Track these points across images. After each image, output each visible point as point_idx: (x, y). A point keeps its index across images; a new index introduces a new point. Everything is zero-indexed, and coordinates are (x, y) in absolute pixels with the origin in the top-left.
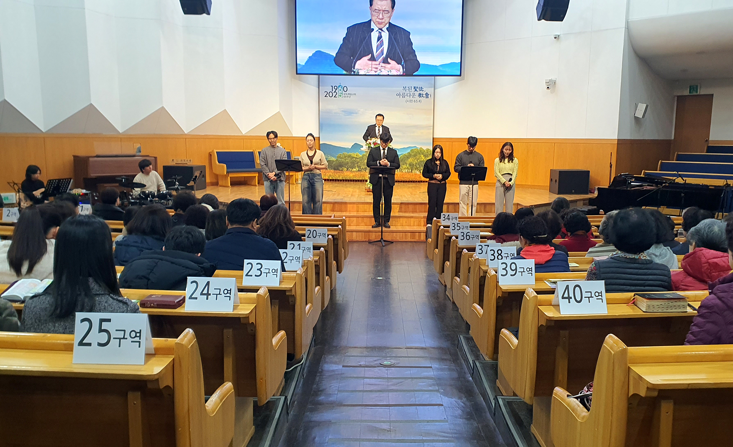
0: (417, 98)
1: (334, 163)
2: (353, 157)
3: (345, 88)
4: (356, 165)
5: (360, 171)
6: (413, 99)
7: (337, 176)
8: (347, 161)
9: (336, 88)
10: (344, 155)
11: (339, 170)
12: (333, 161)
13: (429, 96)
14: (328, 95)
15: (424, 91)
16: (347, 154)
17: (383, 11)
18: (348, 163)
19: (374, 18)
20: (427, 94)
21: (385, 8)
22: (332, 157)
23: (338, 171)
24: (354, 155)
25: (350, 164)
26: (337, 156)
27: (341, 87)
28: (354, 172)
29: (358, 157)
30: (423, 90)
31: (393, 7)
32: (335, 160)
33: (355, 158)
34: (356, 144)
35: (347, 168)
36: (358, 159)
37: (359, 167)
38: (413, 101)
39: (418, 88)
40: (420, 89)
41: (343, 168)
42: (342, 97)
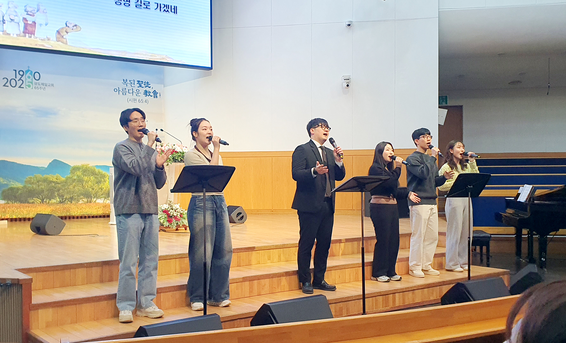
0: (142, 96)
1: (20, 192)
2: (51, 182)
3: (37, 74)
4: (56, 194)
5: (63, 202)
6: (138, 98)
7: (25, 212)
8: (42, 188)
9: (21, 73)
10: (36, 178)
11: (28, 203)
12: (18, 189)
13: (158, 95)
14: (8, 84)
15: (151, 88)
16: (41, 176)
18: (43, 191)
20: (155, 93)
22: (17, 183)
23: (26, 204)
24: (52, 177)
25: (46, 193)
26: (25, 180)
27: (29, 72)
28: (52, 204)
29: (58, 181)
30: (149, 86)
32: (22, 186)
33: (54, 182)
34: (55, 160)
35: (41, 200)
36: (58, 184)
37: (62, 196)
38: (137, 100)
39: (144, 83)
40: (146, 85)
41: (35, 199)
42: (32, 88)
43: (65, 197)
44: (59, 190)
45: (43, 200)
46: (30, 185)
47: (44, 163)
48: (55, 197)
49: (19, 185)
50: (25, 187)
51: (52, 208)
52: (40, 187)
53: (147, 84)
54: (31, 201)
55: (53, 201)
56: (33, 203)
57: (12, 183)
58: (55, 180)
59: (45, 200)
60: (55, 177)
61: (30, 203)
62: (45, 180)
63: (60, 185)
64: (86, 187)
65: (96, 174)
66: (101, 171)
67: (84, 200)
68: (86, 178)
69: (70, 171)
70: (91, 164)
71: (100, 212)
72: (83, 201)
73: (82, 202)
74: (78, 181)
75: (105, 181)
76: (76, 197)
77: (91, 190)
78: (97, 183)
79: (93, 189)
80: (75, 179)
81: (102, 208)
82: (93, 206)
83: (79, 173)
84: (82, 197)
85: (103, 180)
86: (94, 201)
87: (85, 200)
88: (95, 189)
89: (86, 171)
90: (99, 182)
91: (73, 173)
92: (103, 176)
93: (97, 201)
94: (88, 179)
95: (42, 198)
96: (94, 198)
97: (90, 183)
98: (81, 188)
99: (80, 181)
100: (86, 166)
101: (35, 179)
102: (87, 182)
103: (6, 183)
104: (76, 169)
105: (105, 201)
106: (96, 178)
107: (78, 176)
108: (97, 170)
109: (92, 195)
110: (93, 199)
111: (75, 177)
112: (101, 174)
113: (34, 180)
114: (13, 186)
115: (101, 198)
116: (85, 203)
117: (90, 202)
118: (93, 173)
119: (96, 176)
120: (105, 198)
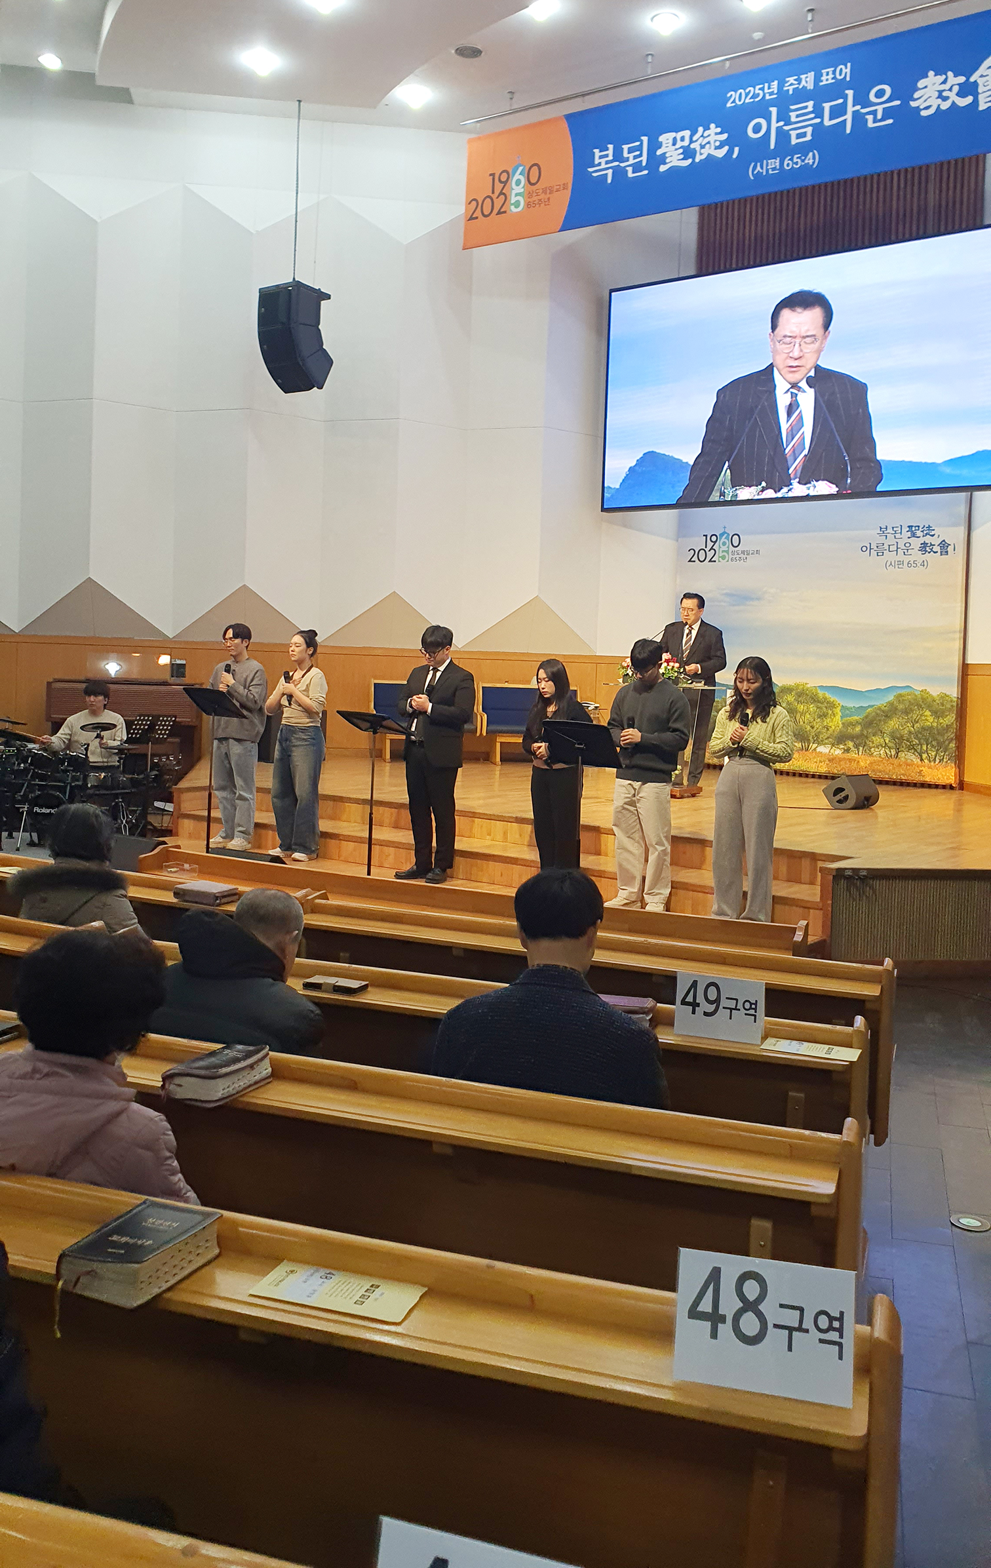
0: (916, 555)
3: (736, 538)
6: (906, 559)
9: (714, 538)
13: (950, 549)
14: (695, 558)
15: (936, 536)
17: (804, 337)
19: (780, 362)
20: (944, 546)
21: (808, 330)
27: (725, 536)
30: (933, 533)
31: (827, 325)
38: (905, 564)
39: (921, 530)
40: (925, 532)
42: (728, 561)
53: (928, 531)
64: (802, 723)
65: (819, 702)
66: (828, 695)
68: (801, 707)
70: (813, 683)
71: (823, 769)
75: (834, 715)
77: (809, 728)
78: (820, 716)
79: (813, 727)
81: (827, 762)
82: (811, 757)
83: (790, 698)
85: (830, 712)
86: (812, 749)
88: (815, 728)
89: (801, 695)
90: (823, 716)
92: (832, 705)
93: (818, 750)
94: (805, 708)
96: (813, 743)
97: (807, 716)
100: (802, 687)
102: (802, 714)
104: (786, 690)
105: (832, 751)
106: (818, 708)
108: (821, 693)
109: (811, 738)
110: (811, 744)
112: (828, 702)
115: (826, 744)
117: (807, 750)
118: (814, 699)
119: (820, 705)
120: (833, 745)
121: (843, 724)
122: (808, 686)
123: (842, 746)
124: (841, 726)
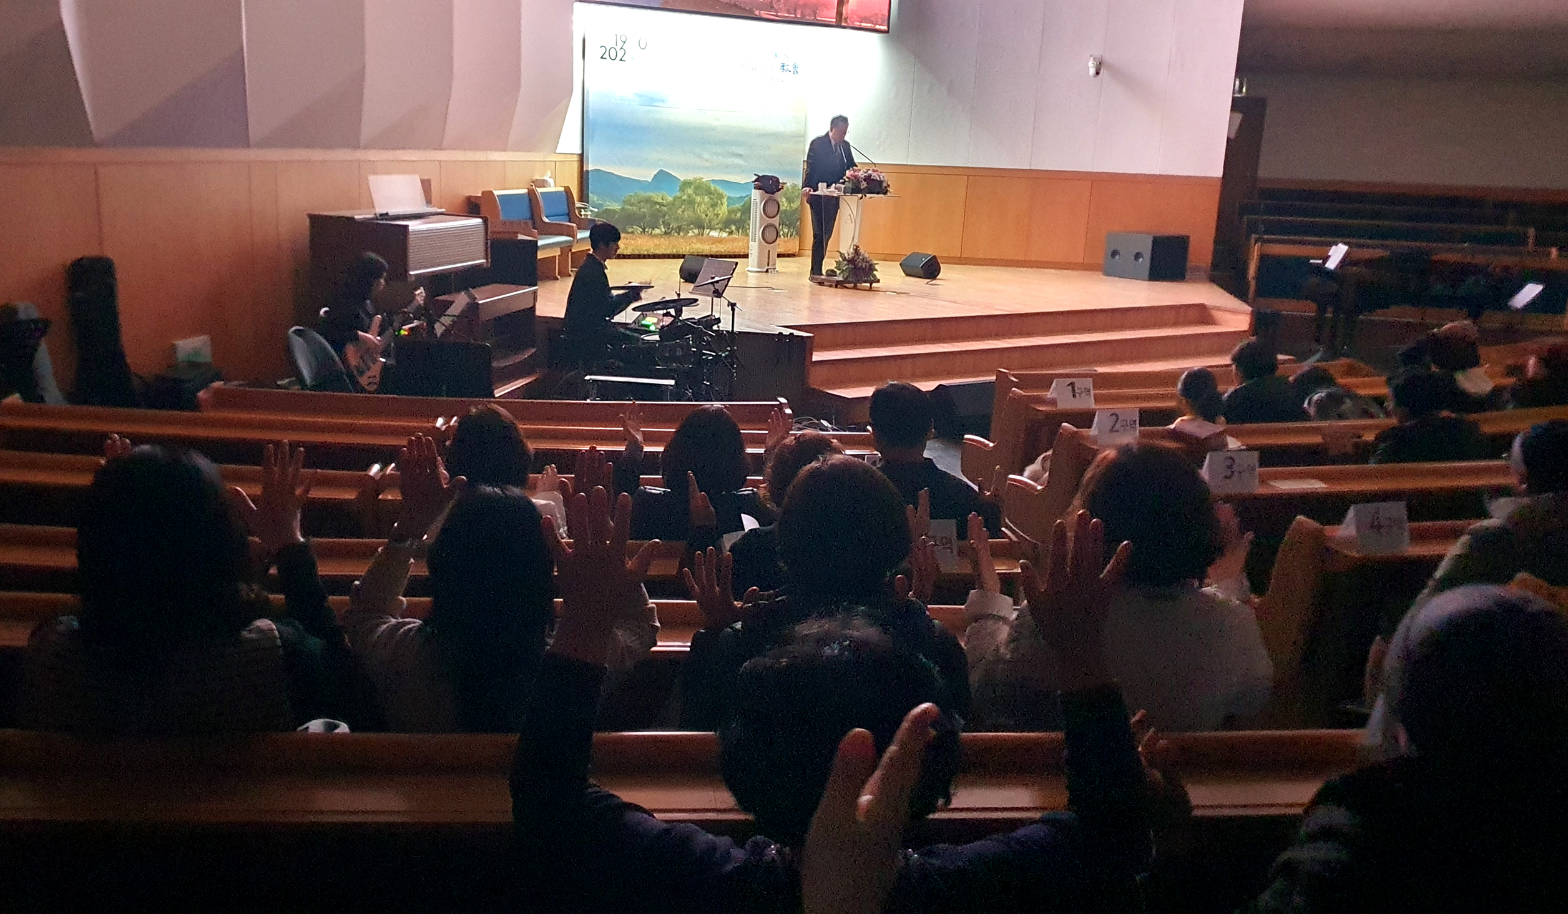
2: (655, 203)
4: (661, 221)
5: (669, 234)
8: (644, 212)
9: (623, 39)
10: (637, 196)
12: (615, 212)
16: (643, 194)
18: (644, 216)
22: (614, 203)
24: (657, 196)
25: (648, 219)
26: (623, 199)
28: (656, 236)
29: (664, 202)
32: (620, 208)
33: (659, 203)
34: (662, 170)
35: (642, 229)
36: (664, 206)
37: (667, 225)
41: (635, 227)
43: (671, 227)
44: (664, 216)
45: (644, 229)
46: (629, 207)
47: (648, 175)
48: (660, 225)
49: (616, 206)
50: (623, 208)
51: (656, 241)
52: (641, 210)
54: (630, 230)
55: (657, 231)
56: (632, 233)
57: (608, 203)
58: (660, 201)
59: (647, 230)
60: (661, 197)
61: (629, 233)
62: (648, 200)
63: (665, 208)
64: (699, 212)
65: (711, 193)
66: (718, 188)
67: (694, 230)
68: (698, 199)
69: (678, 188)
70: (706, 177)
71: (715, 250)
72: (693, 232)
73: (693, 234)
74: (688, 204)
75: (722, 204)
76: (685, 227)
77: (704, 216)
78: (712, 206)
79: (707, 215)
80: (685, 200)
81: (718, 244)
82: (707, 241)
83: (690, 191)
84: (692, 226)
85: (719, 202)
86: (708, 233)
87: (696, 231)
88: (709, 217)
89: (700, 188)
90: (714, 205)
91: (684, 191)
92: (720, 196)
93: (711, 234)
94: (701, 199)
95: (644, 226)
97: (703, 206)
98: (691, 214)
99: (691, 202)
100: (698, 181)
101: (636, 198)
102: (699, 204)
103: (600, 202)
104: (687, 184)
105: (721, 234)
106: (711, 199)
107: (689, 196)
108: (712, 186)
109: (706, 225)
110: (706, 230)
111: (685, 197)
112: (718, 194)
113: (634, 200)
114: (609, 207)
115: (717, 229)
116: (695, 236)
117: (703, 235)
118: (709, 192)
119: (712, 196)
120: (721, 230)
121: (728, 211)
122: (704, 180)
123: (727, 230)
124: (727, 213)
